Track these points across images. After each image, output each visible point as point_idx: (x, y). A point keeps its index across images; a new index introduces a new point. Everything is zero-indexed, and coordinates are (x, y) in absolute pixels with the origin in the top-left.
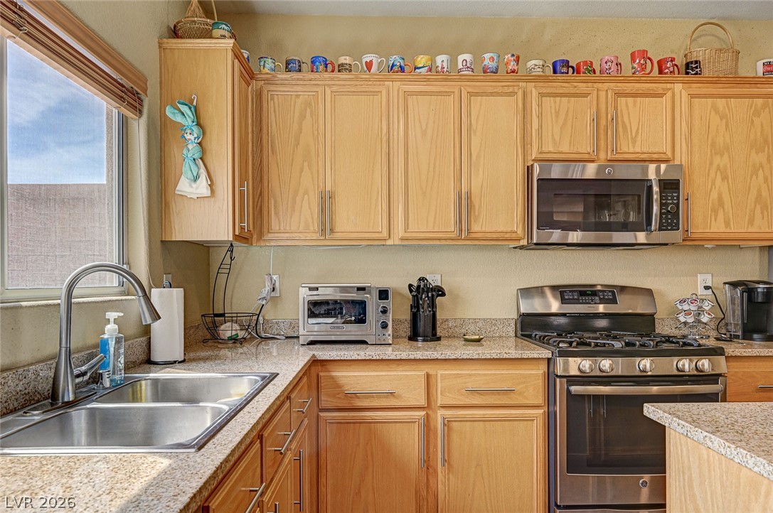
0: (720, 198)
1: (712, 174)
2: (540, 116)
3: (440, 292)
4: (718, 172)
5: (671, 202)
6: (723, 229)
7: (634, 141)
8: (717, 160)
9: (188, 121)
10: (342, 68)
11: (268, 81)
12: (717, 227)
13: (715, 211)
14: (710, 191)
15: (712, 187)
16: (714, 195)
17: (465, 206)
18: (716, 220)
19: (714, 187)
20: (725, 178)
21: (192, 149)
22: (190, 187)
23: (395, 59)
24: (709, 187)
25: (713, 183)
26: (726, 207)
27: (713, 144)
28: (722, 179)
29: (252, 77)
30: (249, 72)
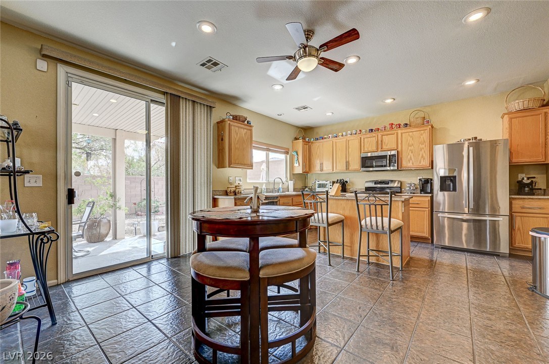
0: (411, 157)
1: (408, 151)
2: (364, 143)
3: (347, 182)
4: (410, 151)
5: (394, 159)
7: (387, 146)
8: (410, 148)
9: (295, 154)
10: (325, 138)
11: (312, 143)
12: (410, 164)
13: (409, 161)
16: (409, 157)
17: (348, 163)
21: (296, 159)
22: (296, 165)
23: (335, 135)
24: (408, 155)
26: (412, 159)
27: (409, 144)
28: (411, 153)
29: (309, 142)
30: (307, 142)
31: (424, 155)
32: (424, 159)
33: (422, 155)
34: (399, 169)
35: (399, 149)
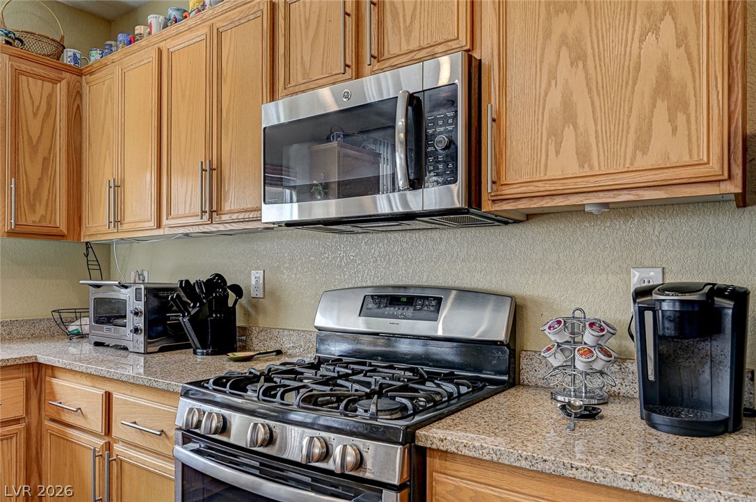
1: (550, 56)
4: (564, 50)
5: (442, 129)
6: (573, 168)
8: (561, 24)
13: (556, 135)
14: (546, 94)
15: (549, 84)
16: (555, 99)
18: (557, 153)
19: (553, 82)
20: (578, 58)
24: (544, 86)
25: (553, 76)
26: (580, 122)
28: (572, 63)
29: (80, 74)
30: (67, 69)
31: (680, 71)
32: (679, 105)
33: (664, 75)
34: (487, 207)
35: (486, 52)
